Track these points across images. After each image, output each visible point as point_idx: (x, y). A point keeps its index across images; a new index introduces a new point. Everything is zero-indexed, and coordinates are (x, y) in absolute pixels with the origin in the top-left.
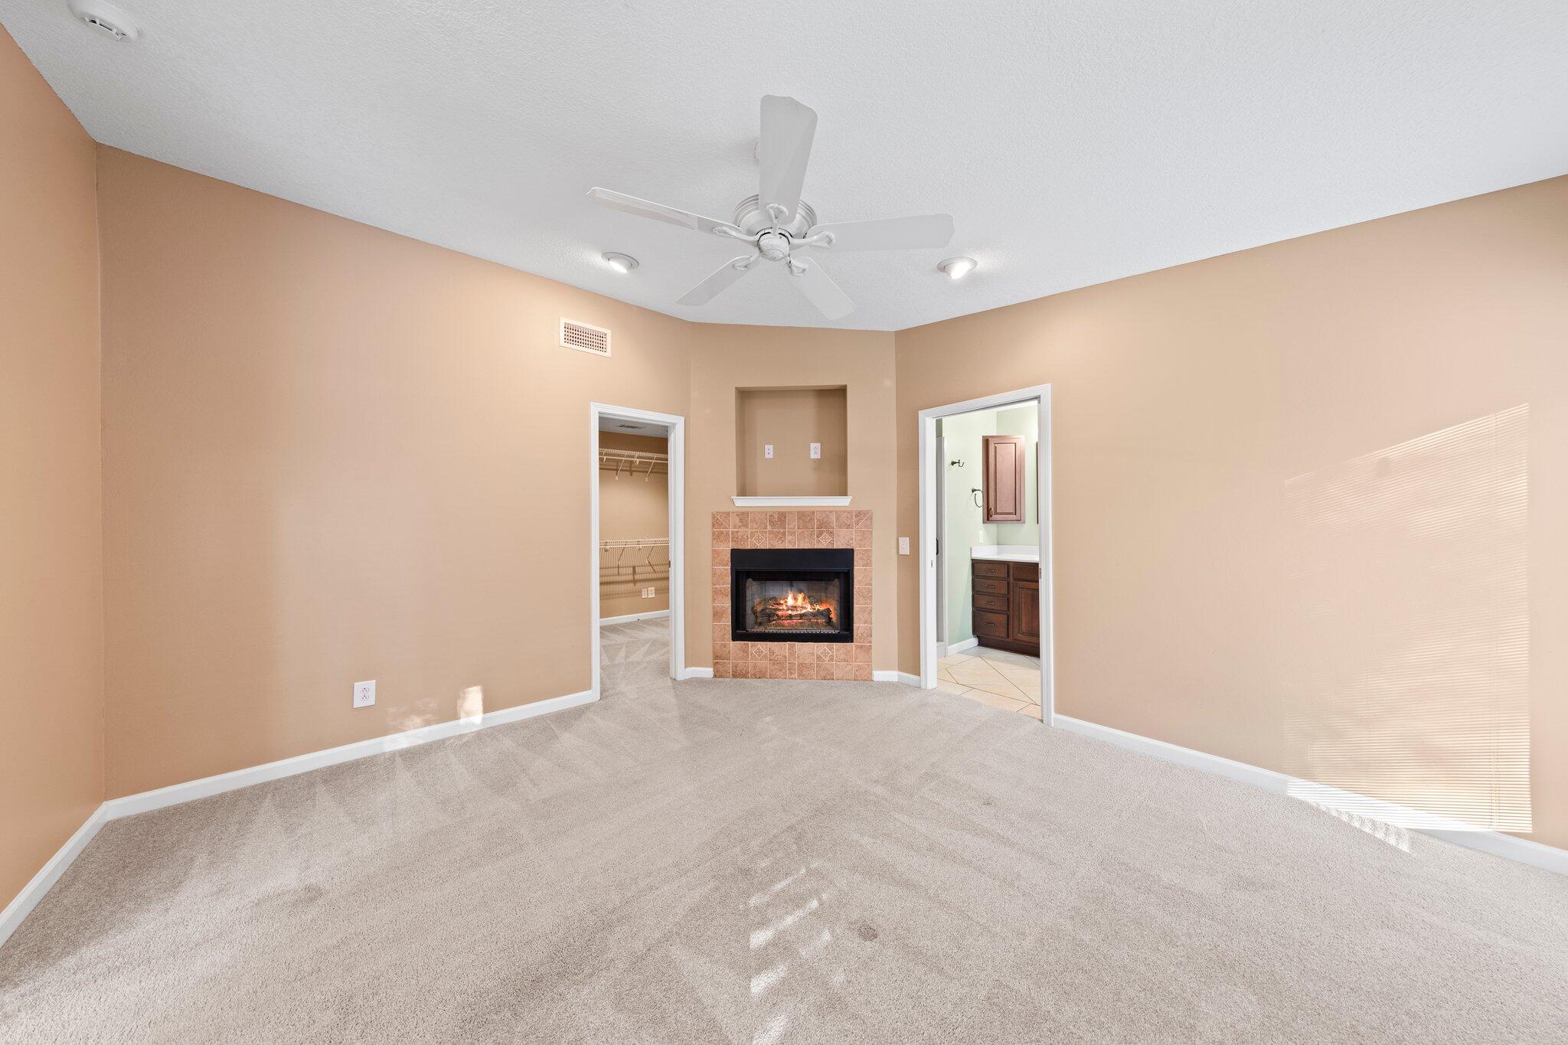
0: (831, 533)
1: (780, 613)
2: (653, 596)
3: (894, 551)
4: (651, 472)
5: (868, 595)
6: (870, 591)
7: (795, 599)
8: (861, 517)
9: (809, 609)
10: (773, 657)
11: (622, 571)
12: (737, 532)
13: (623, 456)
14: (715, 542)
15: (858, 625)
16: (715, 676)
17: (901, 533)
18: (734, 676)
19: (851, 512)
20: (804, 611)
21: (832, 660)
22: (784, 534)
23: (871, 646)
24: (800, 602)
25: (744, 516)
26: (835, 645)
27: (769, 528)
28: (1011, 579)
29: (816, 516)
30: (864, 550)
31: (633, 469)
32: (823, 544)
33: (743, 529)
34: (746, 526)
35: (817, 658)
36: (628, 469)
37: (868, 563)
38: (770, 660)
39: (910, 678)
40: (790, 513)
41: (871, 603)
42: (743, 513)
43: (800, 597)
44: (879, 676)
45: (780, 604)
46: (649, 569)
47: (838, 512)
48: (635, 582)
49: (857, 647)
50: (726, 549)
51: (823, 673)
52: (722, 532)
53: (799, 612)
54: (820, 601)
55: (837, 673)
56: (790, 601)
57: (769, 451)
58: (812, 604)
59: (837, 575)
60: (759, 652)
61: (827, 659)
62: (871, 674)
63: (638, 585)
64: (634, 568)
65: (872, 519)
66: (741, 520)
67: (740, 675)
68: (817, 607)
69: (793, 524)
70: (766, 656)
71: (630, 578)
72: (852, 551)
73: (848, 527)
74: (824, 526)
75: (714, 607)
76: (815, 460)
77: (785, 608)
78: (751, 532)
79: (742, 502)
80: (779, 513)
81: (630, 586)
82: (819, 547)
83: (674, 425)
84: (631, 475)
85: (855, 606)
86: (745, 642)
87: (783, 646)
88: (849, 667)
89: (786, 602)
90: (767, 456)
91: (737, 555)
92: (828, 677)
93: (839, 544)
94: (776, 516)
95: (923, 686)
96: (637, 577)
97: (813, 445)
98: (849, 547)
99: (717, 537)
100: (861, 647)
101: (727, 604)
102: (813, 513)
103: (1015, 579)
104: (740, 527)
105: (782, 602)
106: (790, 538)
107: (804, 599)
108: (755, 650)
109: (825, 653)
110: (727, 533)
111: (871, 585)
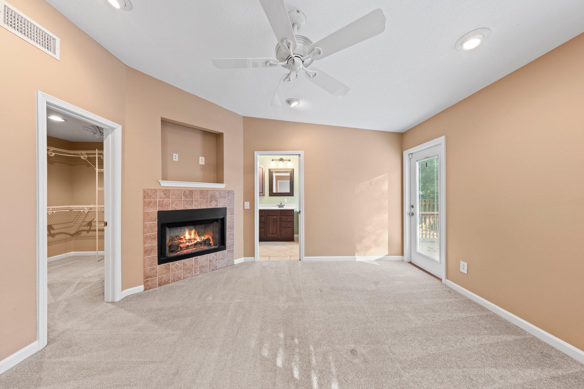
0: (216, 201)
1: (182, 245)
3: (242, 207)
5: (232, 228)
6: (233, 225)
7: (190, 234)
8: (230, 193)
9: (198, 240)
10: (185, 267)
12: (163, 201)
14: (146, 207)
15: (228, 242)
16: (145, 289)
17: (245, 200)
18: (160, 285)
19: (225, 191)
20: (195, 242)
21: (216, 260)
22: (192, 201)
23: (233, 249)
24: (193, 236)
25: (167, 192)
26: (218, 253)
27: (183, 198)
28: (266, 216)
29: (210, 193)
30: (231, 208)
32: (213, 206)
33: (167, 199)
34: (169, 198)
35: (210, 261)
37: (232, 214)
38: (184, 269)
39: (250, 259)
40: (195, 191)
41: (233, 231)
42: (167, 190)
43: (193, 232)
44: (237, 261)
45: (181, 239)
47: (220, 191)
49: (228, 251)
50: (154, 211)
51: (212, 268)
52: (151, 202)
53: (193, 243)
54: (203, 235)
55: (219, 266)
56: (187, 236)
57: (176, 157)
58: (199, 236)
59: (217, 220)
60: (177, 267)
61: (214, 260)
62: (233, 262)
65: (234, 194)
66: (165, 194)
67: (163, 283)
68: (203, 238)
69: (196, 196)
70: (181, 268)
72: (226, 208)
73: (224, 197)
74: (213, 197)
75: (145, 247)
76: (201, 165)
77: (184, 241)
78: (172, 201)
79: (165, 184)
80: (189, 190)
82: (211, 208)
83: (113, 129)
85: (227, 233)
86: (168, 263)
87: (191, 260)
88: (224, 261)
89: (185, 237)
90: (174, 159)
91: (161, 214)
92: (215, 269)
93: (220, 206)
94: (188, 192)
95: (256, 261)
97: (201, 158)
98: (224, 207)
99: (146, 204)
100: (229, 251)
101: (155, 243)
102: (208, 191)
103: (267, 216)
104: (164, 198)
105: (182, 237)
106: (196, 203)
107: (195, 234)
108: (174, 266)
109: (213, 258)
110: (155, 202)
111: (233, 223)
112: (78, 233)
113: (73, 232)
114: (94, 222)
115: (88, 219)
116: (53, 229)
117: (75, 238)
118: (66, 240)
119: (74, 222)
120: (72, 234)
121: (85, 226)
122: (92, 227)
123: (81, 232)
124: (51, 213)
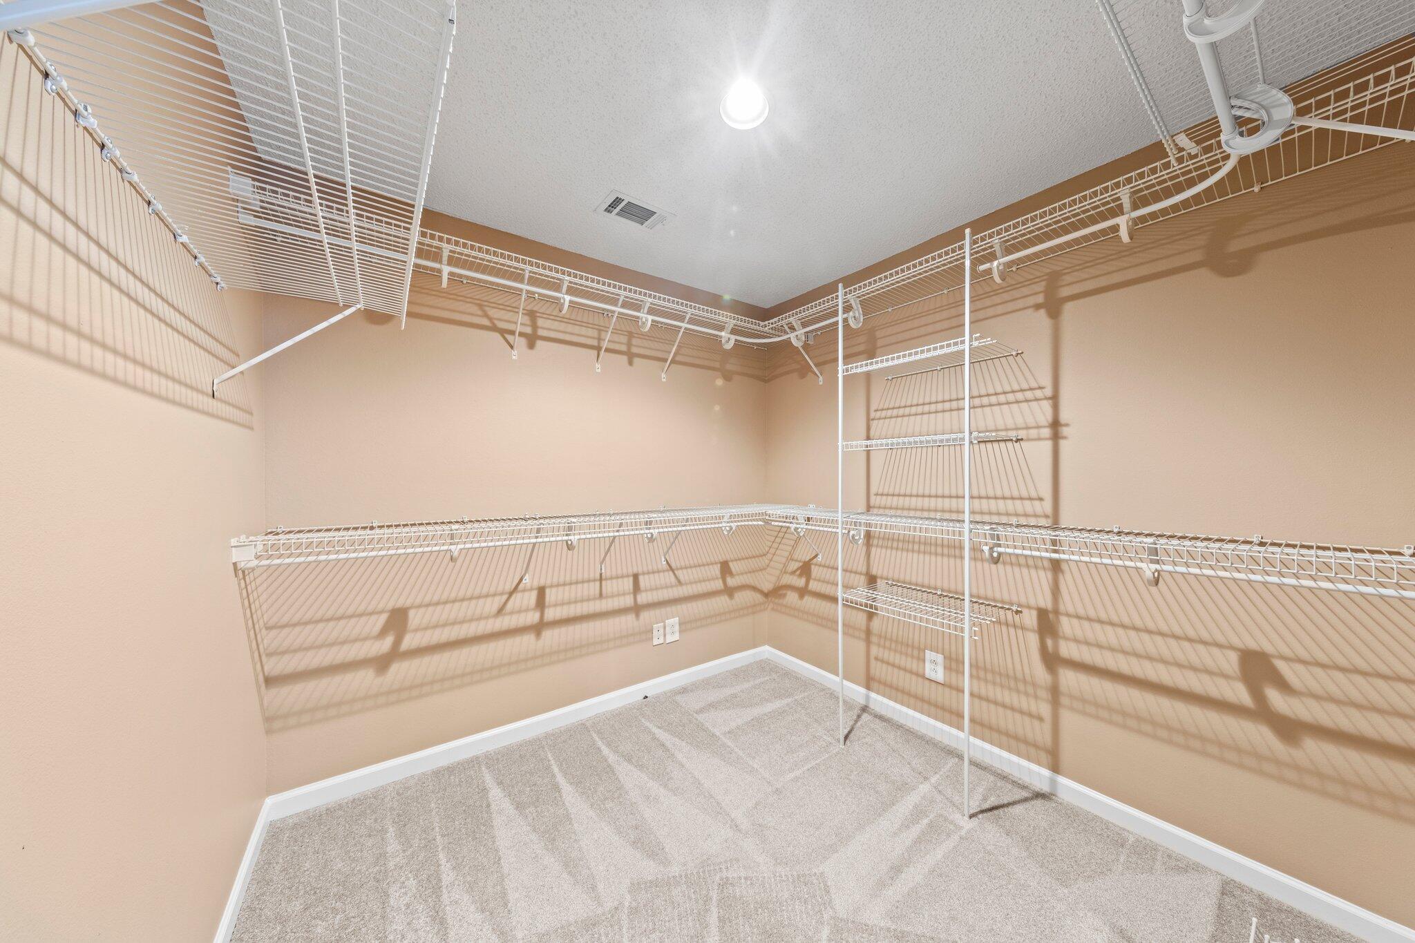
2: (676, 637)
4: (673, 361)
11: (609, 587)
13: (614, 302)
31: (634, 350)
36: (624, 348)
46: (669, 578)
48: (637, 609)
63: (646, 615)
64: (636, 577)
71: (628, 601)
81: (628, 621)
84: (631, 363)
96: (643, 598)
112: (776, 592)
113: (767, 586)
114: (816, 565)
115: (803, 554)
116: (731, 574)
117: (771, 605)
118: (753, 609)
119: (769, 556)
120: (766, 591)
121: (793, 573)
122: (811, 582)
123: (784, 592)
124: (728, 528)
